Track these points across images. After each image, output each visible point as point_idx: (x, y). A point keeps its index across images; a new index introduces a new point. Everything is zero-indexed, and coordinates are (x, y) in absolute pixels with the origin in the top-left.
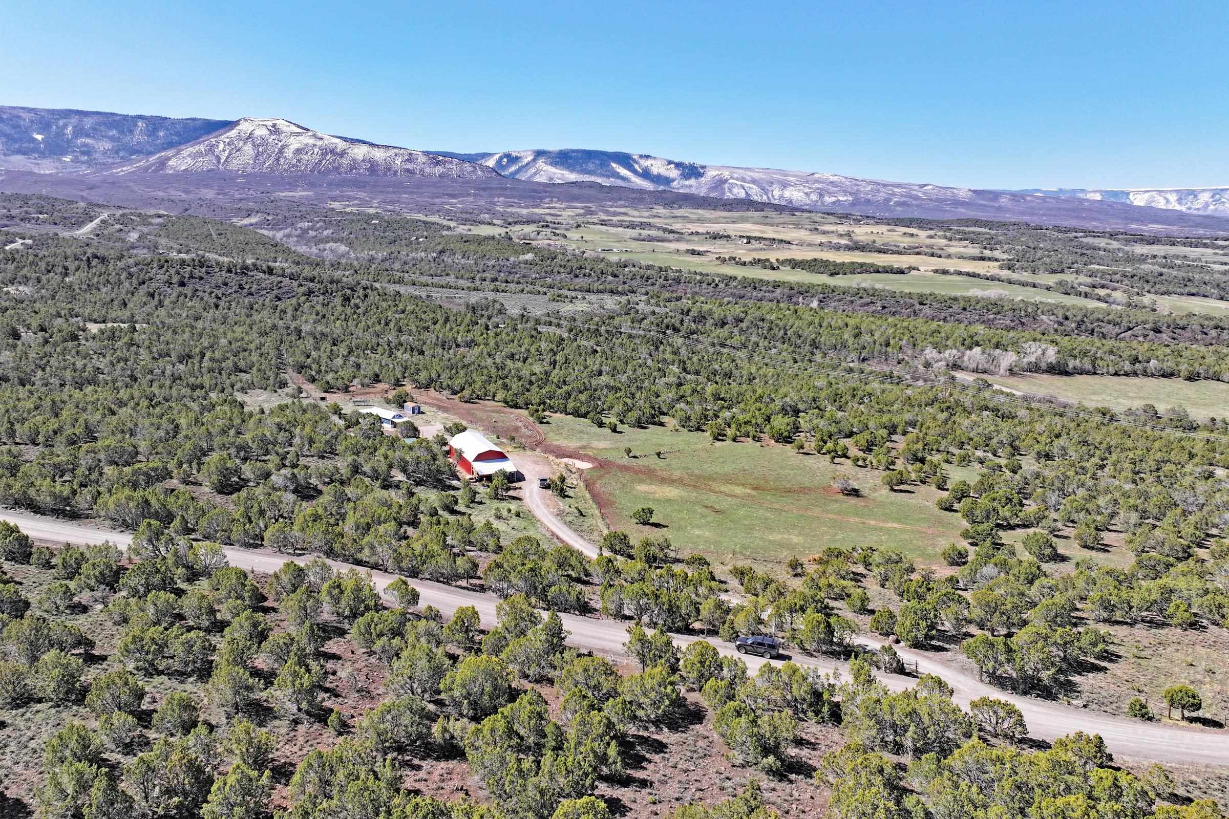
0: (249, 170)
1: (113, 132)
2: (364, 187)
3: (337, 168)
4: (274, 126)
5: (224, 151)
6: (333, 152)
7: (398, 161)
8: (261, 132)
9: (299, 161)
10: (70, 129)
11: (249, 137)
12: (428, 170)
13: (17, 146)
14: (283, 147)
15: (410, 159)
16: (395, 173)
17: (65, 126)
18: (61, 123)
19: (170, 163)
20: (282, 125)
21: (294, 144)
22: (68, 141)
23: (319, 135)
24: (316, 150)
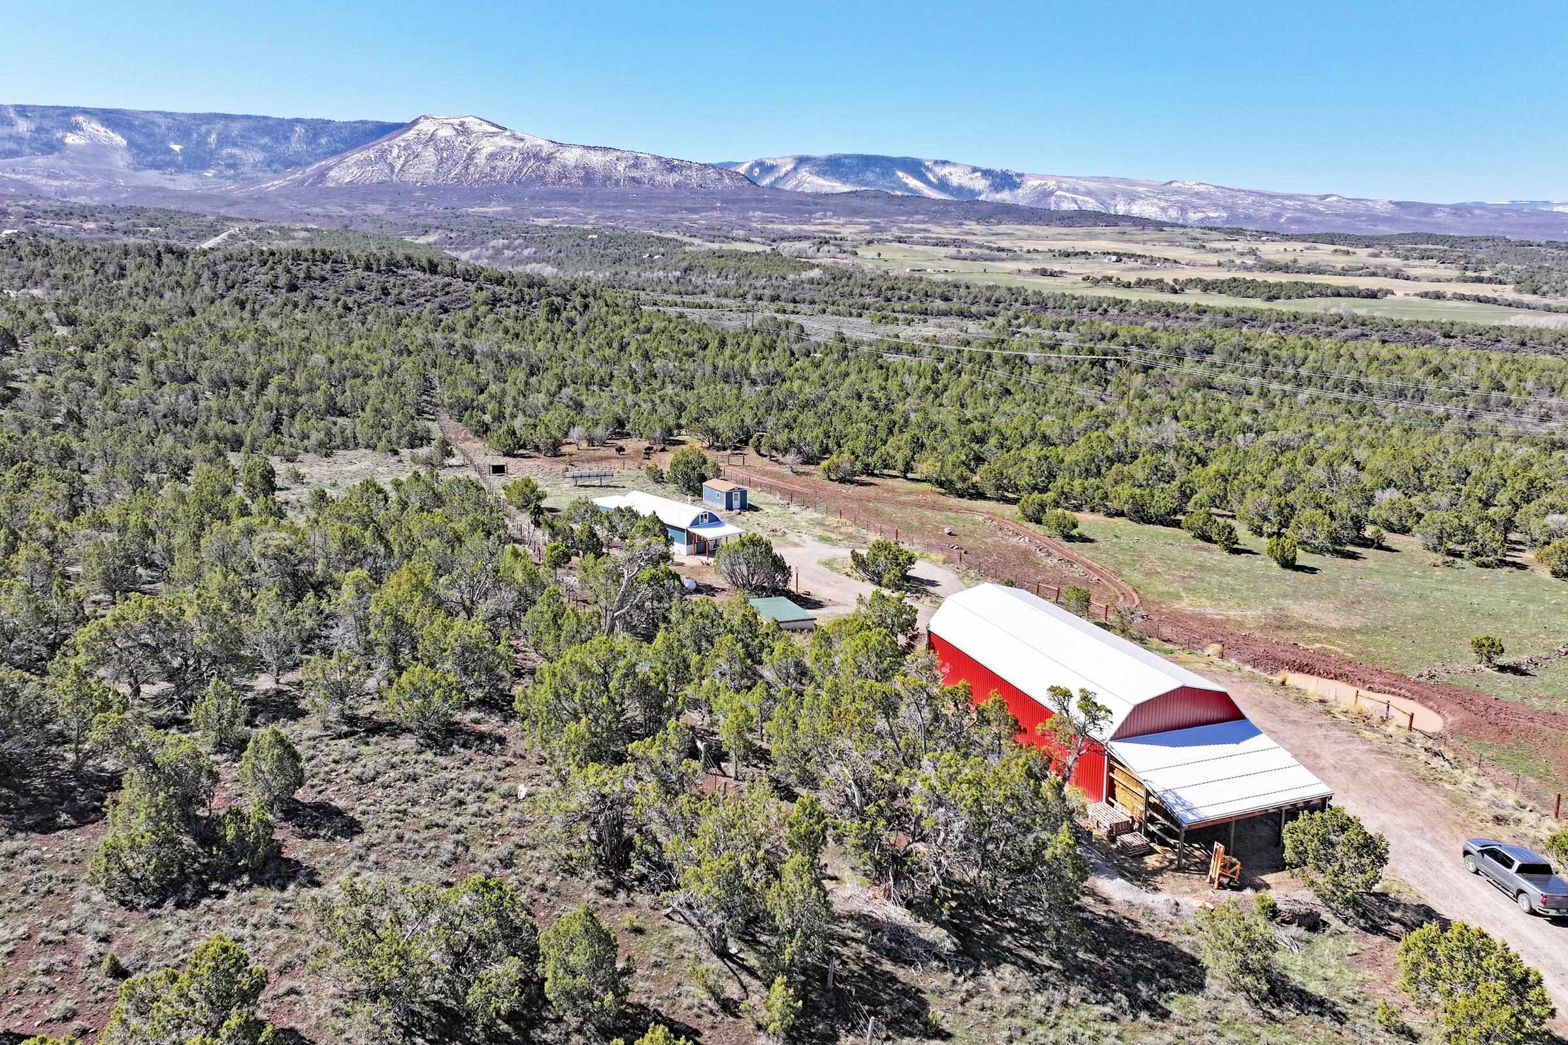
0: (430, 181)
1: (265, 140)
2: (577, 200)
3: (542, 177)
4: (462, 124)
5: (399, 157)
6: (536, 156)
7: (621, 167)
8: (446, 132)
9: (494, 169)
10: (214, 136)
11: (431, 139)
12: (659, 178)
13: (150, 159)
14: (473, 151)
15: (637, 164)
16: (617, 182)
17: (208, 133)
18: (203, 129)
19: (332, 173)
20: (472, 123)
21: (488, 147)
22: (211, 153)
23: (519, 135)
24: (515, 154)
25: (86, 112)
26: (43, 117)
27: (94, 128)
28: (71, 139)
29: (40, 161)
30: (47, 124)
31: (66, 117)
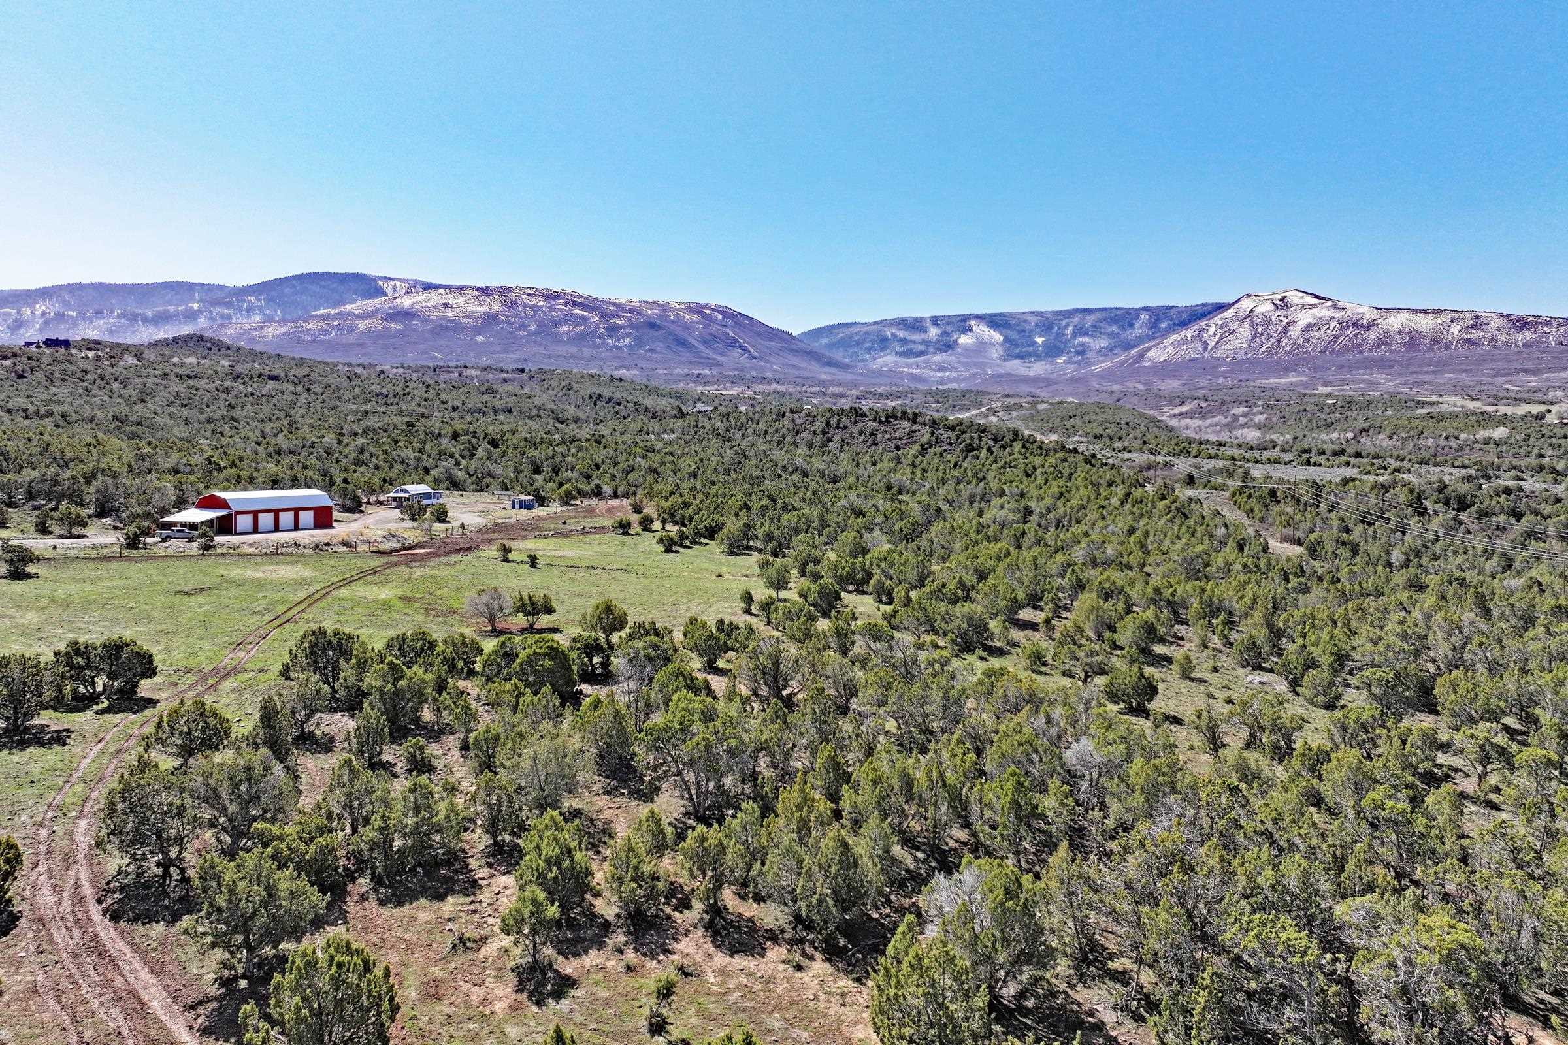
0: (1241, 356)
1: (1114, 328)
2: (1391, 367)
3: (1359, 345)
4: (1282, 299)
5: (1214, 335)
6: (1356, 324)
7: (1455, 329)
8: (1266, 307)
9: (1307, 340)
10: (1070, 328)
11: (1248, 316)
12: (1503, 338)
13: (1018, 351)
14: (1289, 324)
15: (1477, 323)
16: (1448, 346)
17: (1067, 325)
18: (1064, 323)
19: (1149, 354)
20: (1294, 297)
21: (1305, 318)
22: (1066, 343)
23: (1341, 304)
24: (1333, 324)
25: (978, 317)
26: (948, 324)
27: (982, 330)
28: (964, 340)
29: (937, 358)
30: (949, 329)
31: (962, 323)
